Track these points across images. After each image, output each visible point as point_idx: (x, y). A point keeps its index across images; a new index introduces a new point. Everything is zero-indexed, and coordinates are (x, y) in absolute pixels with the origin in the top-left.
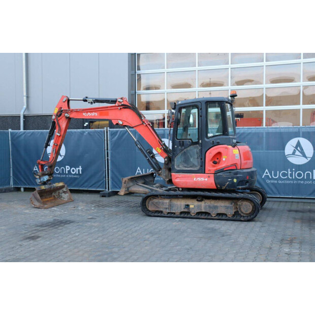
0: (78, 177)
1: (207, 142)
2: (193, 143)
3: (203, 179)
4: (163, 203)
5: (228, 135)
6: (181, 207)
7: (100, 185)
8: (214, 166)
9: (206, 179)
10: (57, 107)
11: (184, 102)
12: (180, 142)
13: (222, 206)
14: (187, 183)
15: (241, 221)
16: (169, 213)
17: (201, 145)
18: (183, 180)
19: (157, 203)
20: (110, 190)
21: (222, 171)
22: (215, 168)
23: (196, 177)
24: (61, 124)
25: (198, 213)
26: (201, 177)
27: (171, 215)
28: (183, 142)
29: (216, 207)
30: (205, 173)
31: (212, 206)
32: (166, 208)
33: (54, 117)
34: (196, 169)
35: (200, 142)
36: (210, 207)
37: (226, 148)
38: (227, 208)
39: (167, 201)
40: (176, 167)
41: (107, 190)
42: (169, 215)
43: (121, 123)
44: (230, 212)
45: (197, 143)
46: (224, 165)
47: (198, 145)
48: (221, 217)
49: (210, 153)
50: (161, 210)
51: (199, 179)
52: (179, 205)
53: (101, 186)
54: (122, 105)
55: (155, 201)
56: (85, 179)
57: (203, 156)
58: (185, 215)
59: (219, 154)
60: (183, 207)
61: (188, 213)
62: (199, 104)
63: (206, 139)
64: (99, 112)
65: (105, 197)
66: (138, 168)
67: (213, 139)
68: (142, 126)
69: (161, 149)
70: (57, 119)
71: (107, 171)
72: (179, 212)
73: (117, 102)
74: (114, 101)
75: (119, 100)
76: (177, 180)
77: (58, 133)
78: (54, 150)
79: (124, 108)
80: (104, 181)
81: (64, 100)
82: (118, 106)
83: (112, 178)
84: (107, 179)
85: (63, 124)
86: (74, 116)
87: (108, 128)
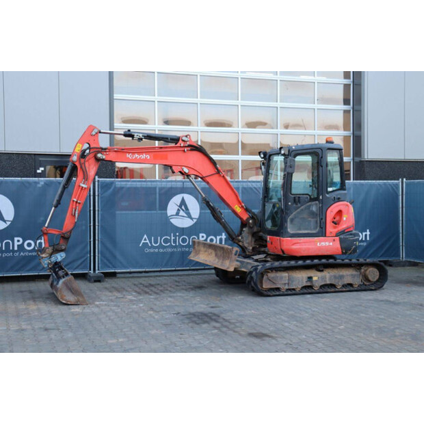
1: (328, 198)
2: (312, 200)
3: (327, 244)
6: (302, 280)
8: (335, 228)
10: (80, 143)
11: (299, 148)
12: (295, 198)
13: (348, 275)
14: (309, 249)
16: (287, 290)
17: (321, 202)
18: (304, 247)
19: (273, 278)
20: (97, 272)
21: (343, 232)
22: (336, 230)
23: (320, 242)
24: (87, 169)
25: (322, 286)
26: (325, 241)
27: (291, 292)
28: (299, 197)
29: (342, 277)
30: (325, 236)
31: (337, 275)
32: (285, 284)
33: (75, 158)
34: (314, 232)
35: (321, 198)
36: (335, 277)
37: (347, 205)
38: (353, 276)
39: (285, 274)
41: (92, 271)
43: (186, 170)
44: (357, 281)
45: (316, 199)
46: (344, 226)
47: (317, 202)
48: (349, 288)
49: (332, 211)
50: (279, 286)
51: (323, 244)
52: (300, 278)
54: (189, 146)
55: (271, 275)
57: (324, 215)
58: (308, 289)
59: (340, 213)
60: (305, 280)
61: (311, 287)
62: (320, 152)
63: (327, 195)
64: (152, 154)
65: (99, 281)
66: (145, 236)
67: (334, 195)
68: (217, 175)
69: (242, 207)
70: (80, 162)
71: (92, 242)
72: (300, 287)
73: (180, 141)
74: (176, 140)
75: (184, 138)
76: (294, 247)
77: (84, 184)
78: (75, 210)
79: (191, 150)
80: (87, 259)
81: (94, 133)
82: (183, 147)
83: (102, 253)
84: (92, 254)
85: (91, 169)
86: (112, 157)
87: (96, 177)
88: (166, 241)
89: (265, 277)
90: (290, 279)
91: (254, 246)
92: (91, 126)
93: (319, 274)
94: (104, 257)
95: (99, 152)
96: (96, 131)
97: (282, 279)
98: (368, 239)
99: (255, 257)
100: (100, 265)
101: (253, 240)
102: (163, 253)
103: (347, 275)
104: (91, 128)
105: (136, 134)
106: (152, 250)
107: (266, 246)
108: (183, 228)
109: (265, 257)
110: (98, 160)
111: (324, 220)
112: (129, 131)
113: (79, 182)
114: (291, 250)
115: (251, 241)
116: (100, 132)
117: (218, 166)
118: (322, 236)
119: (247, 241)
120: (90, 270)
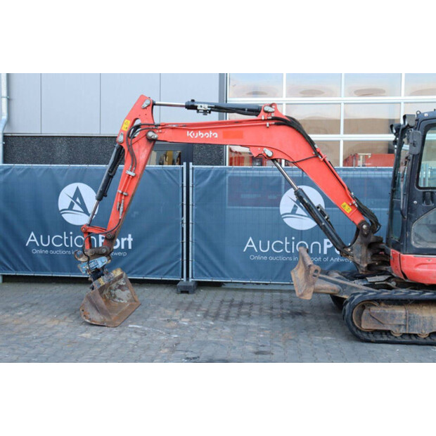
0: (125, 254)
7: (170, 270)
10: (127, 118)
12: (424, 193)
16: (404, 336)
19: (379, 315)
20: (191, 280)
24: (136, 152)
28: (432, 193)
32: (400, 326)
33: (121, 139)
40: (413, 243)
41: (184, 279)
42: (407, 340)
43: (269, 153)
50: (389, 329)
53: (173, 272)
54: (274, 119)
56: (140, 259)
64: (222, 130)
65: (187, 292)
66: (251, 239)
68: (315, 159)
69: (353, 205)
70: (127, 142)
71: (185, 244)
72: (428, 333)
73: (262, 112)
74: (255, 111)
75: (267, 109)
76: (419, 269)
77: (131, 171)
78: (120, 205)
79: (277, 124)
80: (179, 263)
81: (145, 105)
82: (265, 120)
83: (196, 257)
84: (185, 258)
85: (142, 152)
86: (167, 136)
87: (191, 164)
88: (278, 246)
89: (365, 312)
90: (408, 319)
91: (370, 262)
92: (142, 96)
94: (199, 263)
95: (152, 130)
96: (148, 102)
97: (396, 318)
99: (370, 279)
100: (194, 273)
101: (369, 254)
102: (275, 263)
104: (142, 98)
105: (199, 105)
106: (259, 258)
108: (302, 231)
109: (387, 280)
110: (152, 141)
112: (193, 101)
113: (125, 169)
114: (415, 274)
115: (367, 256)
116: (154, 104)
117: (316, 146)
119: (360, 256)
120: (182, 277)
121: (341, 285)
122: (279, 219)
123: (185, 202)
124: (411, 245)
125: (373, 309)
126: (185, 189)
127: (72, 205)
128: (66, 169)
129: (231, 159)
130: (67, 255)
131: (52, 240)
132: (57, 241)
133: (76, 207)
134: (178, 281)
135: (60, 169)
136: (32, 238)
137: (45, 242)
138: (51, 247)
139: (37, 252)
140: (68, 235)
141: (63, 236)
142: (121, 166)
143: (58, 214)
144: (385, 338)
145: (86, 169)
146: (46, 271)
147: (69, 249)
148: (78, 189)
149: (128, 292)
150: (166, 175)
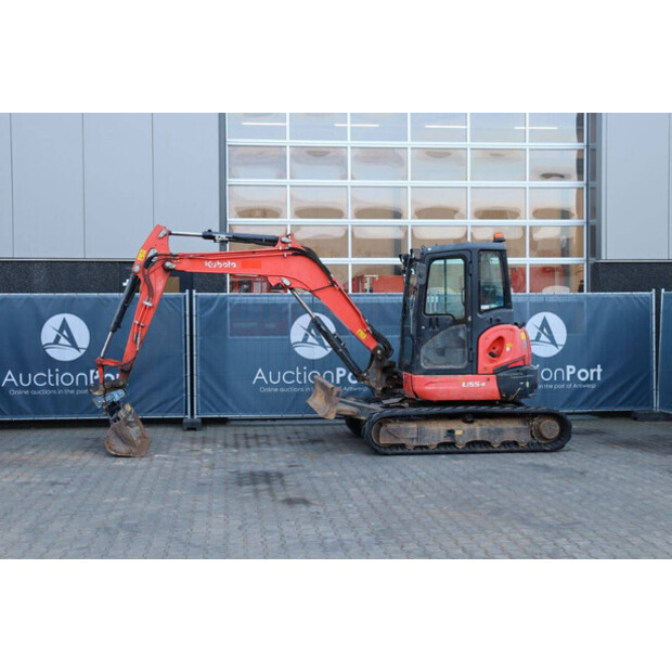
1: (481, 319)
2: (456, 322)
3: (477, 384)
4: (407, 430)
5: (510, 307)
6: (439, 435)
7: (173, 407)
8: (492, 362)
9: (483, 384)
10: (143, 248)
11: (438, 249)
12: (431, 319)
13: (511, 430)
14: (449, 391)
15: (545, 451)
16: (416, 447)
17: (470, 325)
18: (442, 388)
19: (394, 430)
20: (196, 417)
21: (505, 368)
22: (494, 365)
23: (467, 381)
25: (468, 444)
26: (474, 380)
27: (422, 451)
28: (437, 319)
29: (500, 431)
30: (477, 373)
31: (493, 429)
32: (413, 439)
33: (137, 269)
34: (460, 367)
35: (470, 319)
36: (490, 431)
37: (512, 330)
38: (519, 431)
39: (413, 426)
40: (422, 364)
41: (189, 416)
42: (419, 450)
43: (287, 282)
44: (524, 439)
45: (463, 321)
46: (508, 359)
47: (464, 325)
48: (511, 447)
49: (486, 338)
50: (404, 442)
51: (471, 384)
52: (436, 431)
53: (176, 408)
54: (291, 249)
55: (392, 426)
57: (475, 344)
58: (448, 448)
59: (500, 340)
60: (443, 434)
61: (452, 444)
62: (468, 255)
63: (479, 315)
64: (241, 260)
65: (194, 429)
66: (260, 370)
67: (491, 315)
68: (331, 289)
69: (368, 331)
70: (143, 272)
71: (188, 378)
72: (436, 444)
73: (279, 243)
74: (273, 241)
75: (284, 239)
76: (428, 388)
77: (148, 301)
78: (137, 336)
79: (294, 255)
80: (182, 399)
81: (161, 235)
82: (282, 251)
83: (201, 392)
84: (189, 394)
85: (159, 282)
86: (186, 266)
87: (194, 291)
88: (289, 377)
89: (382, 429)
90: (419, 433)
91: (384, 385)
92: (158, 226)
93: (466, 426)
94: (205, 397)
95: (167, 260)
96: (164, 232)
97: (409, 432)
98: (599, 379)
99: (385, 402)
100: (199, 409)
101: (384, 378)
102: (285, 394)
103: (509, 429)
104: (158, 228)
105: (217, 236)
106: (269, 390)
107: (401, 386)
108: (313, 360)
109: (400, 402)
110: (167, 270)
111: (474, 350)
112: (210, 231)
113: (142, 298)
114: (425, 392)
115: (382, 380)
116: (170, 234)
117: (332, 275)
118: (472, 374)
119: (376, 379)
120: (186, 414)
121: (359, 407)
122: (290, 348)
123: (188, 333)
124: (421, 367)
125: (389, 425)
126: (188, 318)
127: (58, 338)
128: (51, 299)
129: (231, 283)
130: (52, 395)
131: (33, 379)
132: (40, 379)
133: (63, 341)
134: (182, 419)
135: (44, 299)
136: (9, 377)
137: (26, 381)
138: (33, 386)
139: (15, 392)
140: (53, 372)
141: (47, 374)
142: (137, 294)
143: (41, 349)
144: (400, 451)
145: (73, 299)
146: (27, 414)
147: (55, 388)
148: (64, 321)
149: (137, 428)
150: (167, 304)
